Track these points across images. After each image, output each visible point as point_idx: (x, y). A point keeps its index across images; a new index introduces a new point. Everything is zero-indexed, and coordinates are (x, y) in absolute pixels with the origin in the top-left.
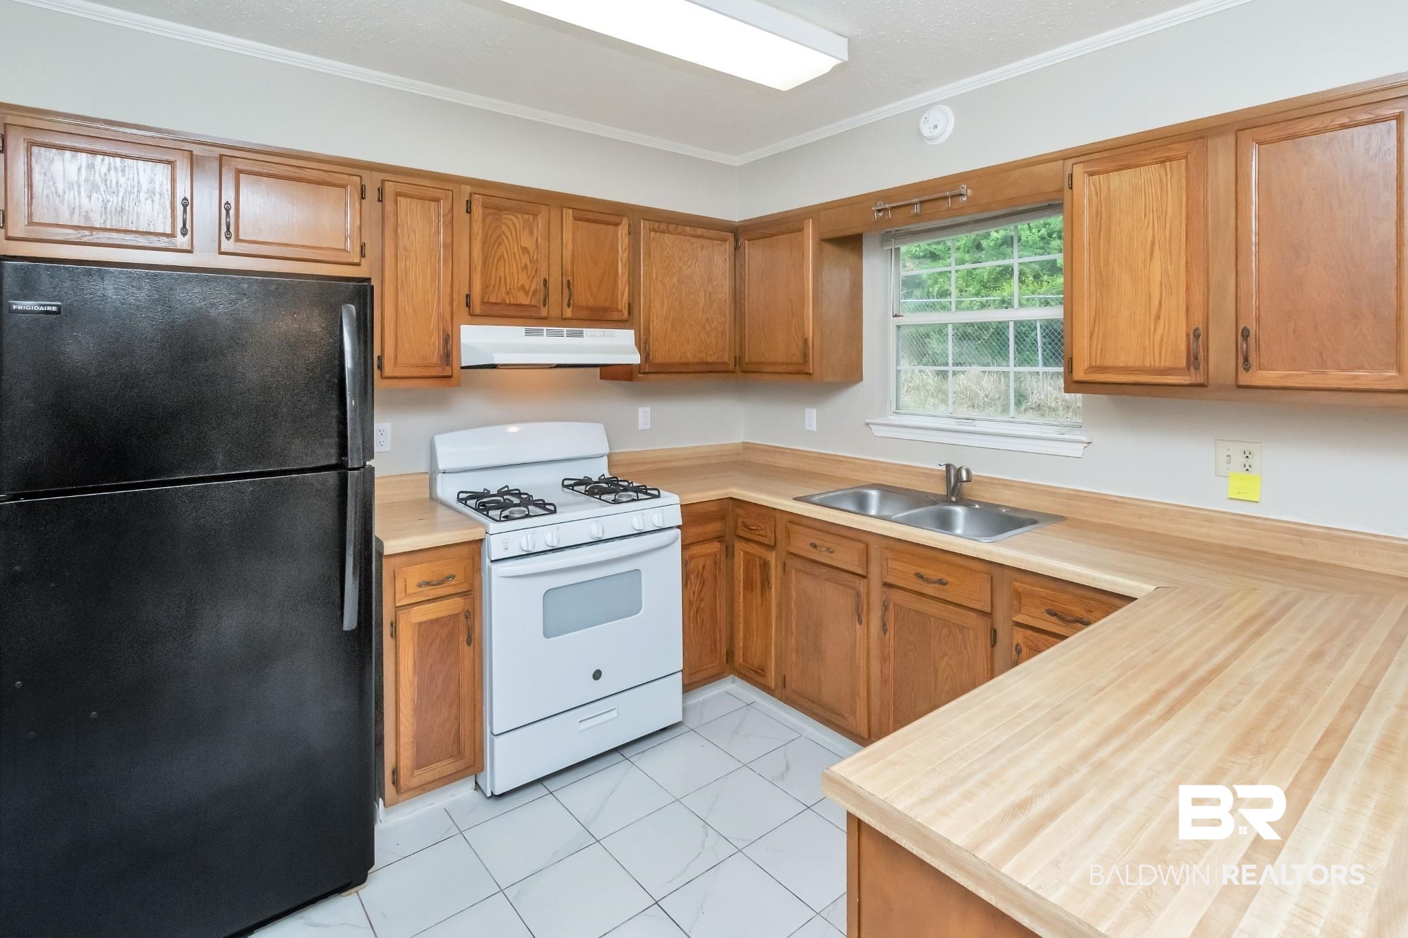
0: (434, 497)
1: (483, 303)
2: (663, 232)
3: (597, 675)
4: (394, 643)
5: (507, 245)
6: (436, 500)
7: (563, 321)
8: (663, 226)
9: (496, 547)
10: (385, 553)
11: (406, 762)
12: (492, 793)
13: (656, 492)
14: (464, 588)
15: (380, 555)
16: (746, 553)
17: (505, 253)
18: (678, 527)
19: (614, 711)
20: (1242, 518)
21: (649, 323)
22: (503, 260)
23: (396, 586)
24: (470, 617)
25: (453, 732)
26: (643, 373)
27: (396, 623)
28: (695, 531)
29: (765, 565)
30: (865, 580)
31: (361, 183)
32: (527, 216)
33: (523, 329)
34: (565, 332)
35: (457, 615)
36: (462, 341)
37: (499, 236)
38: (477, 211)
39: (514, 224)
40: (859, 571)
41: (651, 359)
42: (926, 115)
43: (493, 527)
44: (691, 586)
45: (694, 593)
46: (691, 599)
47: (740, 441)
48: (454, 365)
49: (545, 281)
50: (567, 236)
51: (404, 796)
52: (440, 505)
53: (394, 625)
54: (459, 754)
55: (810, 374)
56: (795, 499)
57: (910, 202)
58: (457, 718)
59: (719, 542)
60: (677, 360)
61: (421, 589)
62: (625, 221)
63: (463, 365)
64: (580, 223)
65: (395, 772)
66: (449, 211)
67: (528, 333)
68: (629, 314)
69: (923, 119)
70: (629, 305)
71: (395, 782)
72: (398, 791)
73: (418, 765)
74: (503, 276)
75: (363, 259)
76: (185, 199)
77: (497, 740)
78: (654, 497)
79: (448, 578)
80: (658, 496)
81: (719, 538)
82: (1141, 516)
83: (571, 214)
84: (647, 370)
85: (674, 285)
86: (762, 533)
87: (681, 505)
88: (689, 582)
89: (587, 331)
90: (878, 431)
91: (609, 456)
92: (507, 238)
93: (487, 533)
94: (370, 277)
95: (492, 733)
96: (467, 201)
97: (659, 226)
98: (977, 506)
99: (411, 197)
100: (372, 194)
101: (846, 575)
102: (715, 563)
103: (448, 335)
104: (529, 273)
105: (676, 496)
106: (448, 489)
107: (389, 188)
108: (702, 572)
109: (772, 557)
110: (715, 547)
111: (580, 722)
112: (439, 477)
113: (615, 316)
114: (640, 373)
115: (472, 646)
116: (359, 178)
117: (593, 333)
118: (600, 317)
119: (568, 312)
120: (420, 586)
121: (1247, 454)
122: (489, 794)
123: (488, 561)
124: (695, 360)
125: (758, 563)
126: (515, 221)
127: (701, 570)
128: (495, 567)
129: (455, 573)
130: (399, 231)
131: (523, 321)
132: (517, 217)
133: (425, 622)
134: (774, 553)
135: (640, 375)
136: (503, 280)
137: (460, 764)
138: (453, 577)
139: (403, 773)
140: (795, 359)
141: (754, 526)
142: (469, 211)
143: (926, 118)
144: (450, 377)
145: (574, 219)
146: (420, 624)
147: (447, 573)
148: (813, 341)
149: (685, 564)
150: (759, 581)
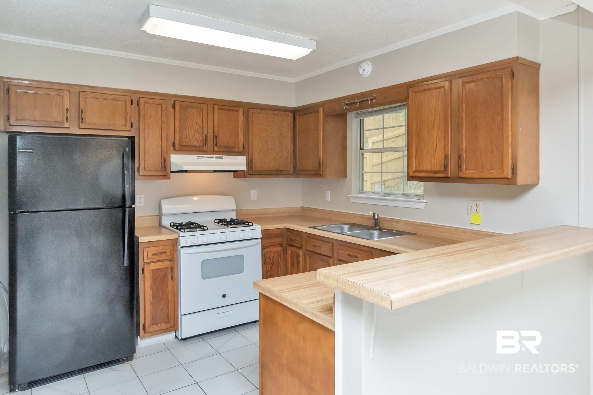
0: (161, 225)
1: (180, 145)
2: (259, 113)
3: (224, 296)
4: (143, 276)
5: (190, 122)
6: (162, 226)
7: (214, 152)
8: (259, 111)
9: (182, 242)
10: (140, 242)
11: (148, 322)
12: (181, 338)
13: (251, 224)
14: (170, 257)
15: (138, 243)
16: (291, 251)
17: (189, 125)
18: (260, 238)
19: (231, 311)
20: (476, 231)
21: (252, 153)
22: (188, 127)
23: (144, 255)
24: (172, 269)
25: (166, 313)
26: (250, 174)
27: (144, 269)
28: (268, 241)
29: (298, 256)
30: (332, 259)
31: (131, 99)
32: (198, 109)
33: (196, 156)
34: (215, 157)
35: (167, 268)
36: (171, 161)
37: (186, 118)
38: (177, 108)
39: (193, 113)
40: (330, 255)
41: (253, 168)
42: (361, 65)
43: (181, 234)
44: (267, 264)
45: (269, 267)
46: (268, 270)
47: (300, 206)
48: (168, 170)
49: (206, 136)
50: (216, 117)
51: (147, 334)
52: (163, 228)
53: (143, 269)
54: (168, 322)
55: (321, 175)
56: (309, 227)
57: (366, 99)
58: (168, 307)
59: (281, 246)
60: (266, 169)
61: (153, 257)
62: (241, 110)
63: (172, 171)
64: (221, 111)
65: (144, 325)
66: (165, 109)
67: (199, 158)
68: (243, 149)
69: (360, 67)
70: (243, 145)
71: (144, 329)
72: (145, 333)
73: (153, 323)
74: (188, 134)
75: (132, 129)
76: (67, 108)
77: (183, 317)
78: (250, 226)
79: (164, 253)
80: (252, 226)
81: (281, 245)
82: (442, 232)
83: (217, 107)
84: (252, 173)
85: (264, 136)
86: (297, 242)
87: (262, 230)
88: (266, 262)
89: (224, 157)
90: (353, 200)
91: (236, 210)
92: (190, 118)
93: (179, 236)
94: (134, 136)
95: (181, 315)
96: (173, 104)
97: (257, 111)
98: (385, 230)
99: (151, 103)
100: (135, 103)
101: (325, 257)
102: (279, 255)
103: (165, 158)
104: (199, 133)
105: (260, 226)
106: (166, 222)
107: (142, 101)
108: (272, 259)
109: (301, 252)
110: (278, 249)
111: (217, 314)
112: (163, 217)
113: (237, 150)
114: (249, 175)
115: (173, 280)
116: (130, 97)
117: (227, 158)
118: (229, 151)
119: (216, 149)
120: (153, 255)
121: (477, 205)
122: (180, 339)
123: (179, 247)
124: (274, 169)
125: (296, 255)
126: (193, 111)
127: (272, 258)
128: (182, 250)
129: (166, 251)
130: (146, 117)
131: (197, 152)
132: (193, 110)
133: (155, 269)
134: (301, 250)
135: (248, 176)
136: (188, 135)
137: (168, 326)
138: (166, 253)
139: (147, 325)
140: (316, 169)
141: (294, 239)
142: (174, 107)
143: (361, 66)
144: (166, 175)
145: (219, 109)
146: (153, 270)
147: (164, 251)
148: (322, 160)
149: (264, 255)
150: (296, 262)
